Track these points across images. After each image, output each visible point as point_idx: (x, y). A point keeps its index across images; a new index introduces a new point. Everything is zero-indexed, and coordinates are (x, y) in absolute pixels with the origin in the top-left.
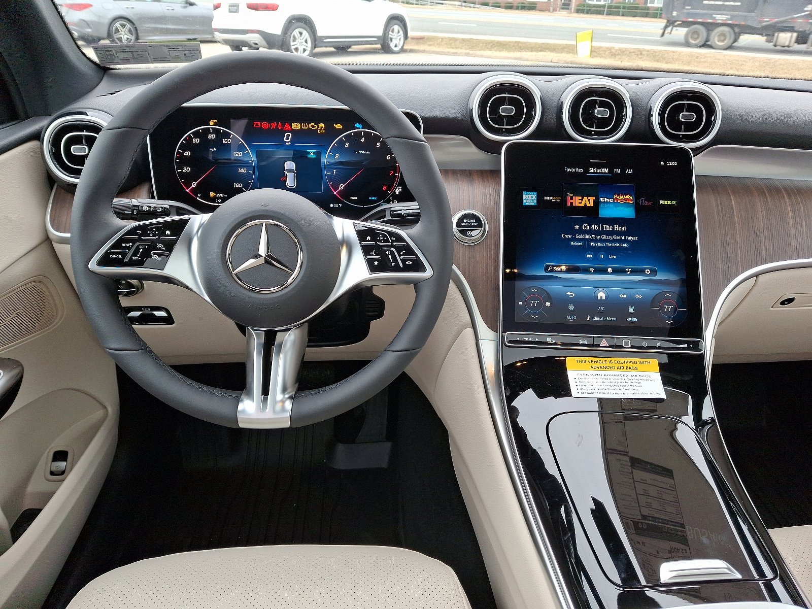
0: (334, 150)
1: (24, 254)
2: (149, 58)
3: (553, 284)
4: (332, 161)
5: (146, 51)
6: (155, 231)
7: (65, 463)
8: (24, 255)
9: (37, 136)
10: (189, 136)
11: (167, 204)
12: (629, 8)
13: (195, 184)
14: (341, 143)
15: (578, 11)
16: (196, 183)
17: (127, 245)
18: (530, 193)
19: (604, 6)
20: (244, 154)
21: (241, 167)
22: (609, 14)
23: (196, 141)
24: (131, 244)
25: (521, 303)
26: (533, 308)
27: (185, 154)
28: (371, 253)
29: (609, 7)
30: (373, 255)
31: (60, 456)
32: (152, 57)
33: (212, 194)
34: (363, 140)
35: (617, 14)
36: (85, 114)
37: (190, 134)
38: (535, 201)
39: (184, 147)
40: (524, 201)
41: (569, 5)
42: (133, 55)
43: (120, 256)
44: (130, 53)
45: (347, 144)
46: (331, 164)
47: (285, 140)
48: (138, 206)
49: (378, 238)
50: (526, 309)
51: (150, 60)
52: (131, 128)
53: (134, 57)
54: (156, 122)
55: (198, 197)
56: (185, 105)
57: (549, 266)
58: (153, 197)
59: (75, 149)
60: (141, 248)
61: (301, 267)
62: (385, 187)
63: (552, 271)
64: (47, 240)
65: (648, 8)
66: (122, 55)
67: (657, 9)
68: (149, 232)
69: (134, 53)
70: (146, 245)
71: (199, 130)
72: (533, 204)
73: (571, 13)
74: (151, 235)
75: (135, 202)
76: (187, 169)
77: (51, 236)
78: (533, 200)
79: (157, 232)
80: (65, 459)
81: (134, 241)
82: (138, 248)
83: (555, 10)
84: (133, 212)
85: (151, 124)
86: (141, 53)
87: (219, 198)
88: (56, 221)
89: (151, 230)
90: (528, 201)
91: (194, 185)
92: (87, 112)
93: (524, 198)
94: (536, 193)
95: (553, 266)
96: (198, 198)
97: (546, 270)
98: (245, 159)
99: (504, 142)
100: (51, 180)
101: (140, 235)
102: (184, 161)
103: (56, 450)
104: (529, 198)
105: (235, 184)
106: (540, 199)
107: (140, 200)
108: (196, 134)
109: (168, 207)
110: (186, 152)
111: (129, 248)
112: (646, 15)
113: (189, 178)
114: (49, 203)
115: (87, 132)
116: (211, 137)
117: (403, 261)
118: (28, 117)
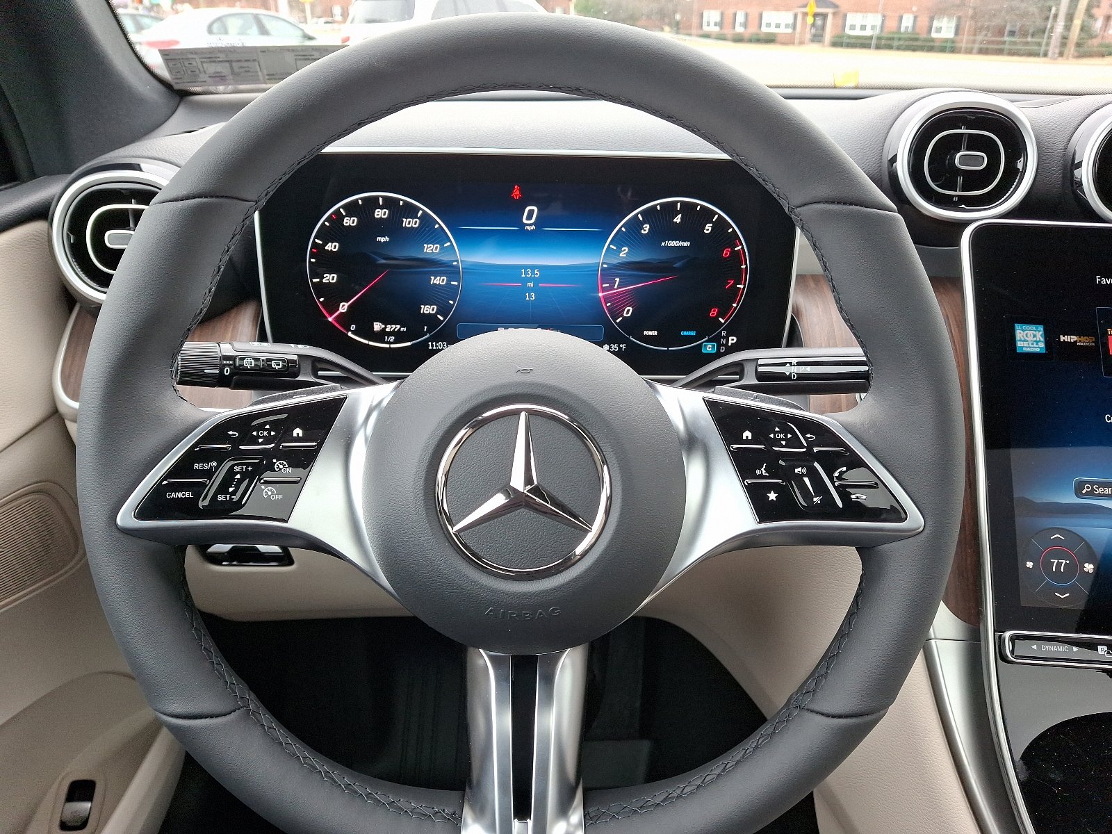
0: (620, 240)
1: (9, 443)
2: (260, 74)
3: (1096, 522)
4: (615, 261)
5: (254, 60)
6: (269, 431)
7: (88, 805)
8: (9, 446)
9: (42, 213)
10: (337, 212)
11: (292, 351)
12: (906, 40)
13: (346, 307)
14: (635, 225)
15: (836, 44)
16: (347, 305)
17: (206, 467)
18: (1033, 327)
19: (871, 38)
20: (442, 248)
21: (436, 274)
22: (878, 47)
23: (350, 222)
24: (214, 464)
25: (1030, 564)
26: (1058, 575)
27: (329, 247)
28: (758, 472)
29: (879, 38)
30: (761, 477)
31: (81, 790)
32: (265, 72)
33: (377, 326)
34: (678, 219)
35: (890, 47)
36: (136, 167)
37: (338, 209)
38: (1042, 345)
39: (326, 235)
40: (1019, 344)
41: (822, 36)
42: (231, 67)
43: (189, 495)
44: (227, 64)
45: (647, 227)
46: (613, 267)
47: (525, 221)
48: (233, 358)
49: (772, 436)
50: (1045, 579)
51: (261, 78)
52: (217, 197)
53: (233, 73)
54: (272, 184)
55: (350, 331)
56: (329, 149)
57: (1083, 483)
58: (263, 338)
59: (112, 238)
60: (238, 473)
61: (608, 512)
62: (713, 313)
63: (1091, 494)
64: (55, 414)
65: (933, 40)
66: (212, 68)
67: (946, 40)
68: (255, 433)
69: (234, 64)
70: (248, 465)
71: (357, 200)
72: (1038, 350)
73: (824, 46)
74: (260, 440)
75: (226, 349)
76: (330, 278)
77: (62, 409)
78: (1037, 342)
79: (273, 433)
80: (89, 798)
81: (220, 456)
82: (231, 472)
83: (801, 43)
84: (222, 370)
85: (262, 186)
86: (245, 64)
87: (390, 334)
88: (72, 379)
89: (261, 427)
90: (1025, 344)
91: (343, 307)
92: (142, 166)
93: (1018, 338)
94: (1041, 328)
95: (1092, 483)
96: (350, 334)
97: (1078, 493)
98: (445, 258)
99: (966, 223)
100: (68, 298)
101: (236, 442)
102: (326, 262)
103: (74, 779)
104: (1030, 339)
105: (422, 306)
106: (1050, 339)
107: (238, 345)
108: (352, 209)
109: (295, 358)
110: (330, 244)
111: (209, 474)
112: (931, 49)
113: (334, 295)
114: (62, 344)
115: (138, 203)
116: (380, 214)
117: (843, 492)
118: (33, 175)
